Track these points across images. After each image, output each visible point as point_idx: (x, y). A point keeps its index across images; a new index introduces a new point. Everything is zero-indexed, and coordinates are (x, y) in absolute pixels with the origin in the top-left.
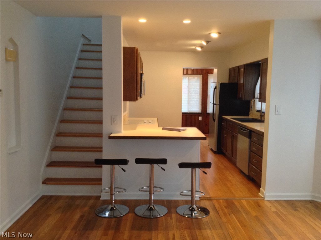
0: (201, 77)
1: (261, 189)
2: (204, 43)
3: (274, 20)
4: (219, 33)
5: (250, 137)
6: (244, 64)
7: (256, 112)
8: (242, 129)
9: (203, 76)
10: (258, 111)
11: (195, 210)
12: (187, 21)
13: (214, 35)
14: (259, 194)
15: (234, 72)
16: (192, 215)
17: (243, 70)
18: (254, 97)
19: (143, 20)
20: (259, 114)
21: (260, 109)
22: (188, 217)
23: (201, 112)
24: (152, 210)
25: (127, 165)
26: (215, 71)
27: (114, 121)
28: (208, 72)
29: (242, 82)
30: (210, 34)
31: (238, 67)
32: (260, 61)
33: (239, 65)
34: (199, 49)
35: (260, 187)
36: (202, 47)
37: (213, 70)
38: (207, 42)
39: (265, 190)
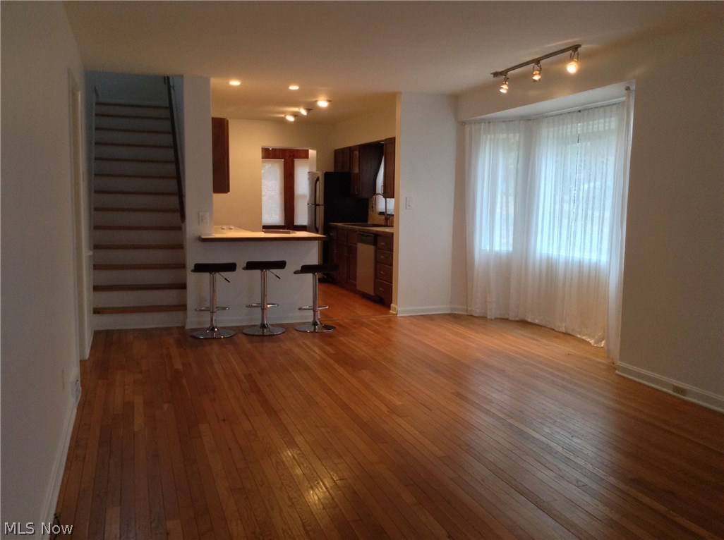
0: (282, 164)
1: (392, 305)
2: (303, 112)
3: (400, 93)
4: (329, 101)
5: (375, 243)
6: (360, 143)
7: (378, 216)
8: (363, 235)
9: (284, 162)
10: (381, 213)
11: (317, 325)
12: (294, 88)
13: (323, 103)
14: (391, 311)
15: (343, 156)
16: (315, 329)
17: (357, 153)
18: (374, 192)
19: (235, 83)
20: (383, 217)
21: (384, 211)
22: (310, 332)
23: (283, 224)
24: (265, 327)
25: (234, 272)
26: (312, 153)
27: (202, 220)
28: (293, 156)
29: (356, 170)
30: (316, 101)
31: (350, 148)
32: (382, 141)
33: (351, 145)
34: (290, 119)
35: (391, 303)
36: (296, 115)
37: (307, 151)
38: (308, 110)
39: (397, 304)
